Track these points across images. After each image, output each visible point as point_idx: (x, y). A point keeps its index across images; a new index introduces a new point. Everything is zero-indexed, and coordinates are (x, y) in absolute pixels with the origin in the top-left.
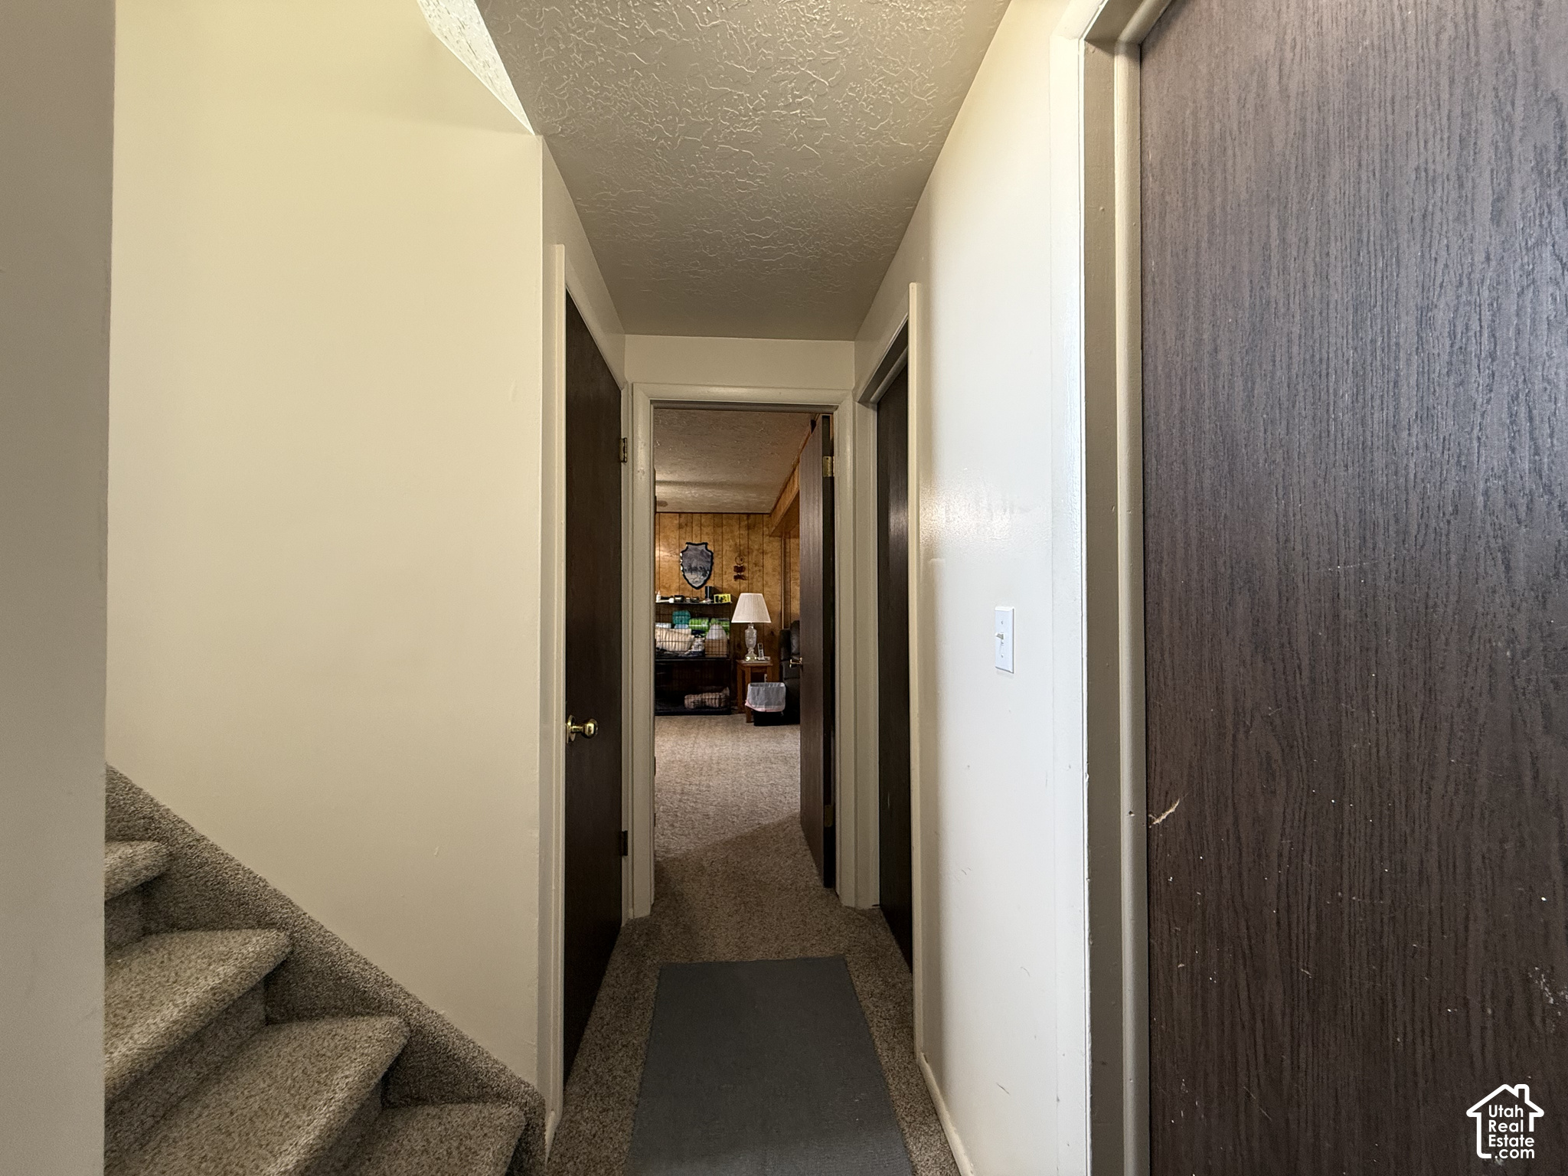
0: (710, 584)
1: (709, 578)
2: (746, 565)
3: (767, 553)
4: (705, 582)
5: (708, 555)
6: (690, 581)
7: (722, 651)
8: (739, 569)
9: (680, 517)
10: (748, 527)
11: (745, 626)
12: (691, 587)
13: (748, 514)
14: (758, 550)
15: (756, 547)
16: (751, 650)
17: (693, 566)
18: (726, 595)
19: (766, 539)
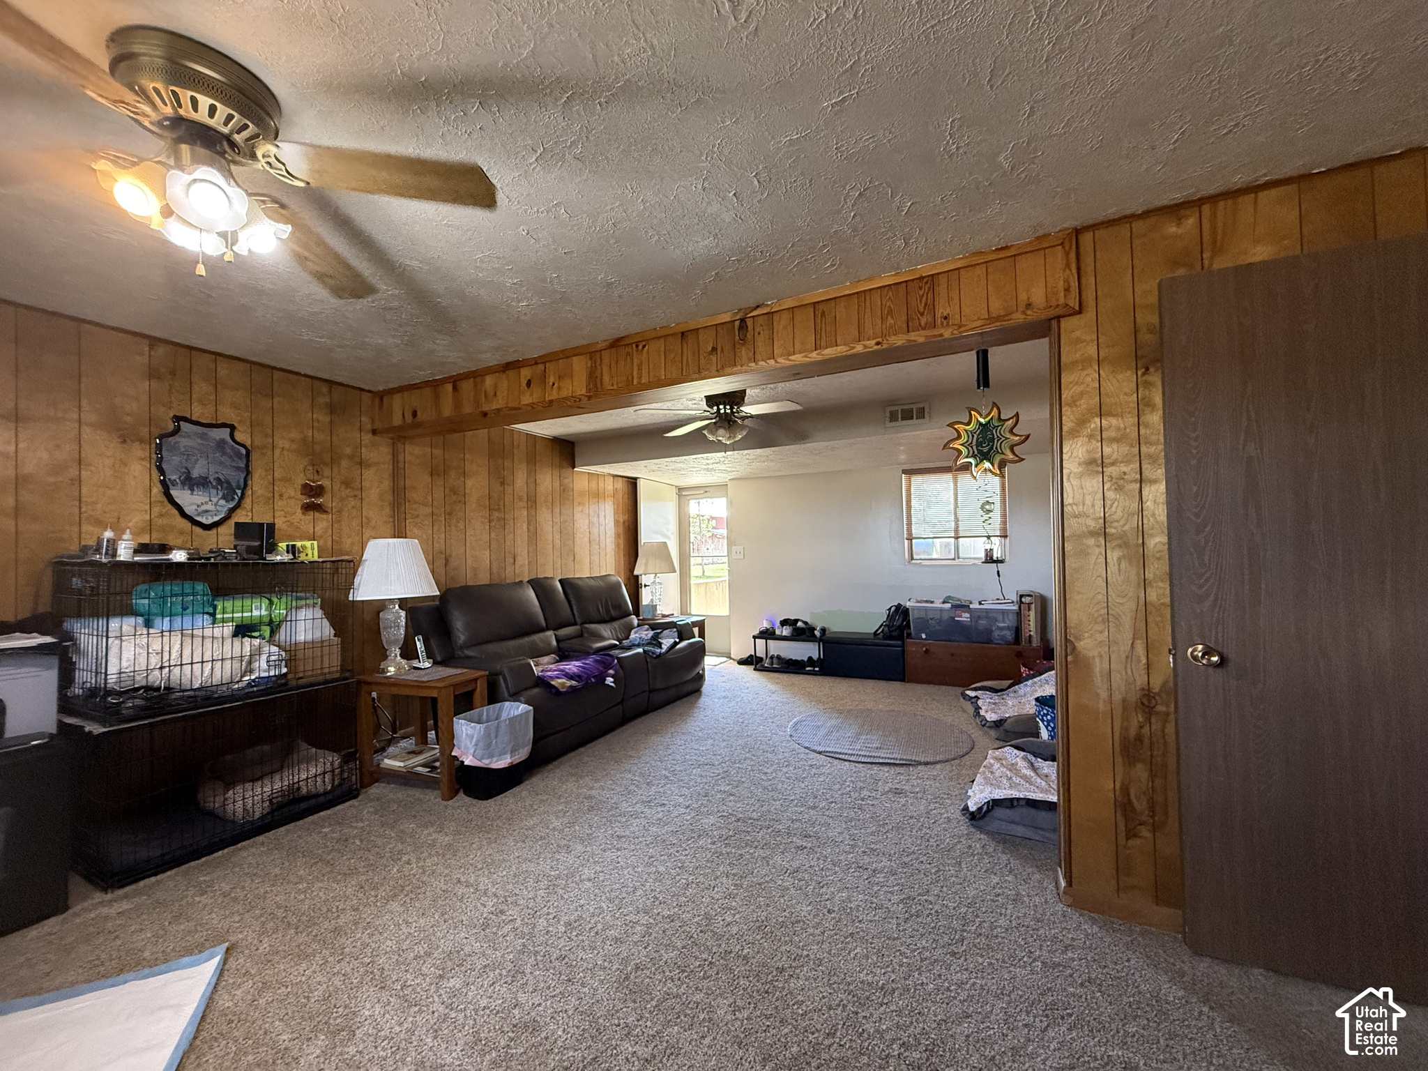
0: (242, 517)
1: (238, 506)
2: (326, 483)
3: (369, 466)
4: (232, 511)
5: (238, 455)
6: (188, 510)
7: (331, 664)
8: (313, 491)
9: (151, 347)
10: (332, 409)
11: (381, 606)
12: (186, 525)
13: (331, 383)
14: (351, 457)
15: (348, 451)
16: (395, 652)
17: (195, 473)
18: (308, 544)
19: (367, 438)
